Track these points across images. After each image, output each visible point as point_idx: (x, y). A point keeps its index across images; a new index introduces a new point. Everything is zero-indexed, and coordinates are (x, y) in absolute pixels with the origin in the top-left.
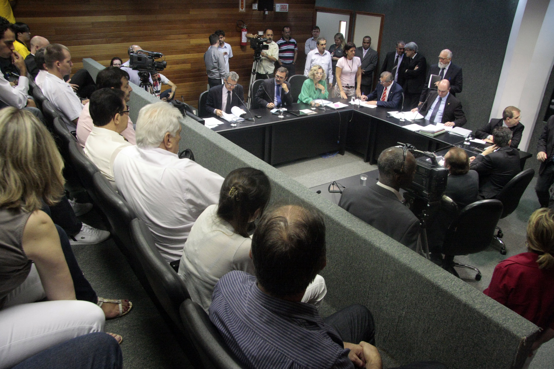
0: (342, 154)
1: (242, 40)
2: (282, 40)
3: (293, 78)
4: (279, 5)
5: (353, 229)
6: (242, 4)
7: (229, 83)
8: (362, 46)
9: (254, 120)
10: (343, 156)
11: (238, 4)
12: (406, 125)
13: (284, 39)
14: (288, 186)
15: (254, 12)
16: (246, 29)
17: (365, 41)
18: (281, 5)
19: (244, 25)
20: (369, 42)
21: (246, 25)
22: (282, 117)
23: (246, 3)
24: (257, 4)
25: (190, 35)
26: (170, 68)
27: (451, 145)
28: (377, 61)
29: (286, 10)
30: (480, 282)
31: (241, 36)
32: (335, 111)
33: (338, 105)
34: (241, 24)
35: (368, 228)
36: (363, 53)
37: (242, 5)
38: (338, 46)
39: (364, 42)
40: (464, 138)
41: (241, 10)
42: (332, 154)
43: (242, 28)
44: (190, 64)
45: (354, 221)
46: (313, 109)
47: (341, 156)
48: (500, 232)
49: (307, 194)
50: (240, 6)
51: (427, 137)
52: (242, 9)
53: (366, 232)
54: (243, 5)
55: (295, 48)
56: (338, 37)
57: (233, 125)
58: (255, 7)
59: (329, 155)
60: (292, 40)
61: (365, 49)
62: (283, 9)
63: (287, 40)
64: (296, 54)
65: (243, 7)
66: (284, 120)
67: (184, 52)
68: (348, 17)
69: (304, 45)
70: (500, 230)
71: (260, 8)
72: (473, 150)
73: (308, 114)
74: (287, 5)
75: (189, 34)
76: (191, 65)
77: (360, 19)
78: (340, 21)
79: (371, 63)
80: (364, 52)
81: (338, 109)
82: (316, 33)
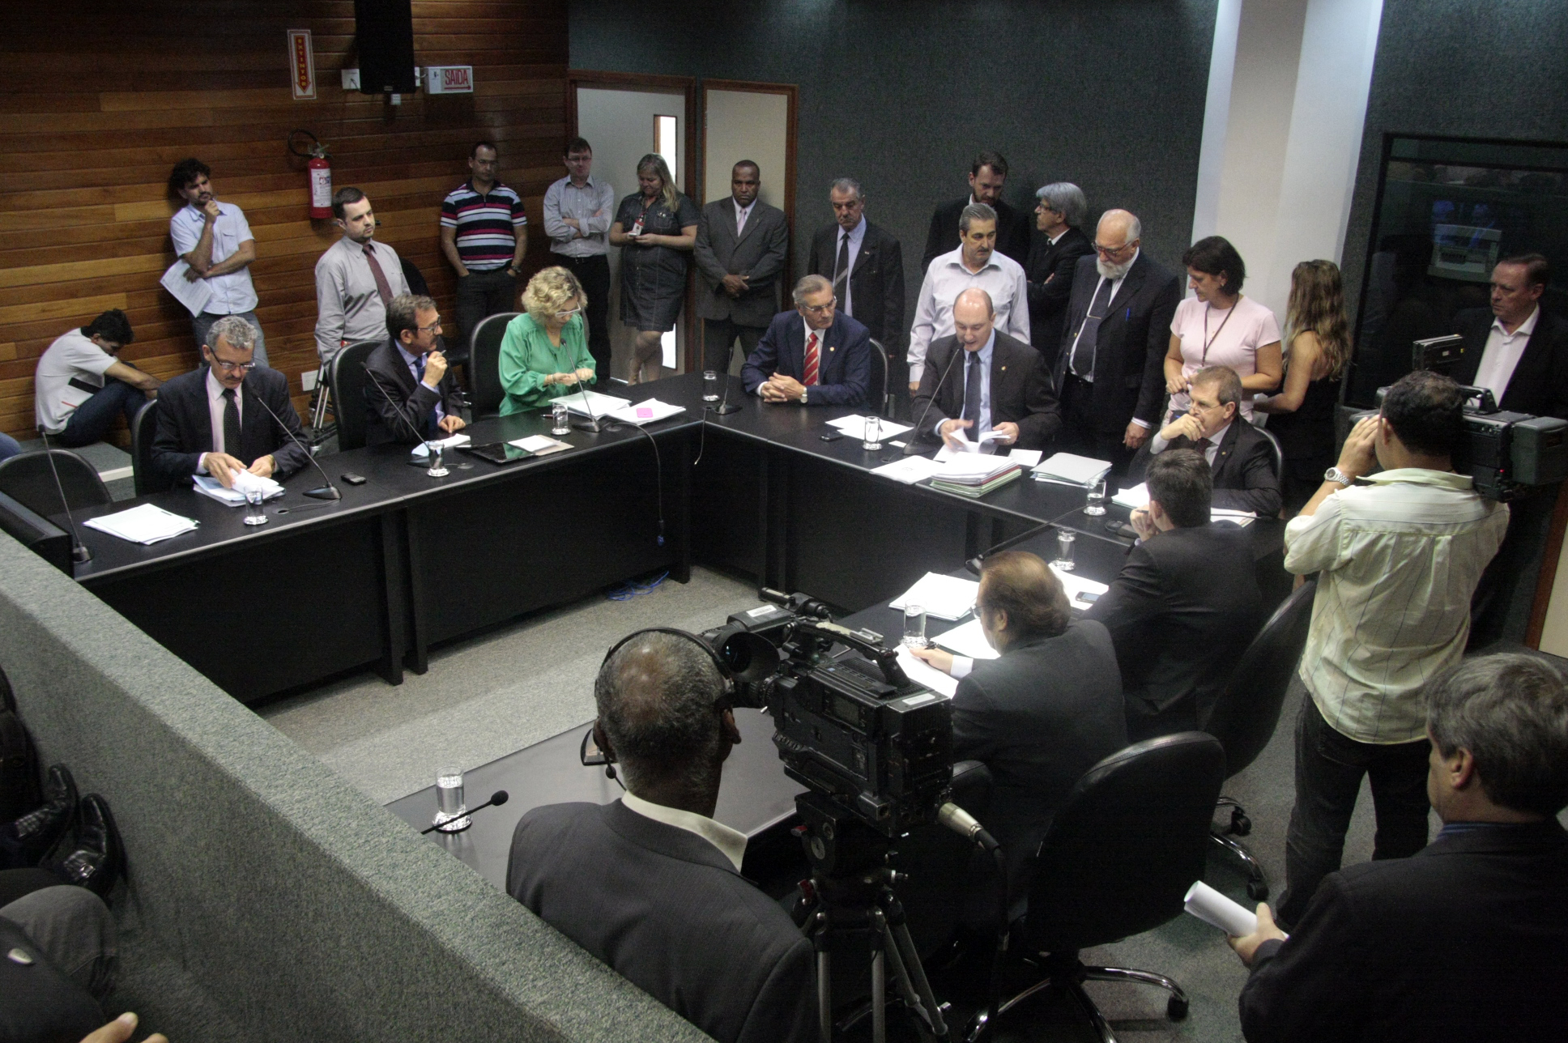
0: (683, 578)
1: (315, 198)
2: (465, 191)
3: (488, 324)
4: (438, 72)
5: (554, 1017)
6: (303, 72)
7: (222, 357)
8: (729, 194)
9: (337, 495)
10: (685, 587)
11: (288, 71)
12: (886, 462)
13: (470, 188)
14: (316, 821)
15: (350, 97)
16: (326, 158)
17: (740, 178)
18: (447, 71)
19: (317, 147)
20: (755, 180)
21: (323, 144)
22: (443, 472)
23: (317, 68)
24: (358, 71)
25: (108, 188)
26: (44, 311)
27: (1045, 522)
28: (785, 244)
29: (466, 85)
30: (1183, 1024)
31: (308, 184)
32: (639, 433)
33: (649, 412)
34: (305, 144)
35: (622, 1003)
36: (738, 218)
37: (300, 74)
38: (651, 197)
39: (736, 181)
40: (1086, 492)
41: (299, 92)
42: (648, 584)
43: (311, 157)
44: (124, 294)
45: (564, 972)
46: (559, 431)
47: (679, 585)
48: (1238, 814)
49: (389, 851)
50: (297, 80)
51: (959, 500)
52: (304, 88)
53: (608, 1025)
54: (306, 74)
55: (513, 218)
56: (651, 167)
57: (252, 520)
58: (353, 79)
59: (636, 588)
60: (505, 192)
61: (744, 206)
62: (453, 85)
63: (485, 191)
64: (522, 238)
65: (306, 81)
66: (448, 483)
67: (94, 251)
68: (678, 101)
69: (542, 204)
70: (1237, 808)
71: (368, 85)
72: (1117, 534)
73: (537, 454)
74: (470, 69)
75: (107, 185)
76: (128, 297)
77: (721, 105)
78: (656, 116)
79: (767, 250)
80: (738, 216)
81: (647, 426)
82: (581, 163)
